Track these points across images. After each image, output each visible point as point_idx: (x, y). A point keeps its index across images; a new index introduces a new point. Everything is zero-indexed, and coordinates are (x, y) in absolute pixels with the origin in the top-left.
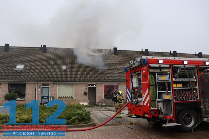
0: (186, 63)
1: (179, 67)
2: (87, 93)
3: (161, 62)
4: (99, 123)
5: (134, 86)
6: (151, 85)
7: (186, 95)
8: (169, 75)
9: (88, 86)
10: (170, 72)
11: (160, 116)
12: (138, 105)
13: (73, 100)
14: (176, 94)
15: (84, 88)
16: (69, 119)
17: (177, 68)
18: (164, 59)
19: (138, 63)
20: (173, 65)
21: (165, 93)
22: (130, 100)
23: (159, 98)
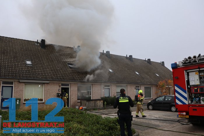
2: (60, 95)
5: (192, 84)
9: (61, 87)
13: (44, 103)
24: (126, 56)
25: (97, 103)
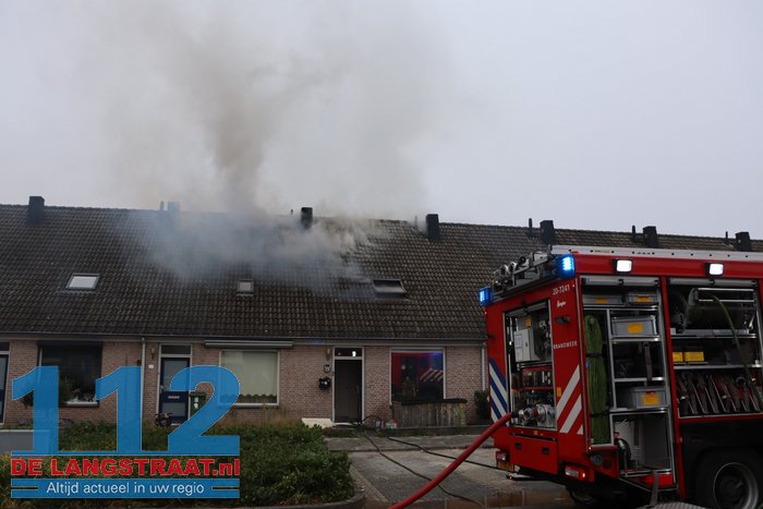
0: (716, 269)
1: (689, 287)
2: (329, 383)
3: (624, 266)
4: (385, 500)
5: (518, 359)
6: (588, 355)
7: (722, 394)
8: (653, 317)
9: (335, 358)
10: (657, 304)
11: (627, 474)
12: (536, 433)
13: (277, 408)
14: (685, 390)
15: (316, 365)
16: (269, 481)
17: (686, 289)
18: (636, 255)
19: (536, 271)
20: (668, 278)
21: (641, 384)
22: (503, 413)
23: (618, 407)
24: (631, 231)
25: (442, 412)
